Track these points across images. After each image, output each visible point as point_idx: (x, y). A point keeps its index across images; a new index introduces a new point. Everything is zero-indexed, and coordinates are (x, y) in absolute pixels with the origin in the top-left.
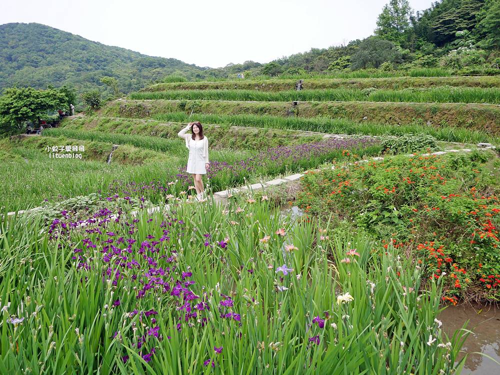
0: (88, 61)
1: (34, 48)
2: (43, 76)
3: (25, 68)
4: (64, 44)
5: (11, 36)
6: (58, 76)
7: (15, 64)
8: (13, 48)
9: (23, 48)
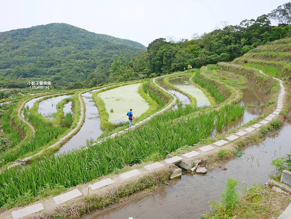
0: (84, 44)
1: (60, 37)
2: (61, 52)
3: (54, 47)
4: (75, 34)
5: (51, 30)
6: (67, 52)
7: (50, 45)
8: (51, 36)
9: (55, 37)
